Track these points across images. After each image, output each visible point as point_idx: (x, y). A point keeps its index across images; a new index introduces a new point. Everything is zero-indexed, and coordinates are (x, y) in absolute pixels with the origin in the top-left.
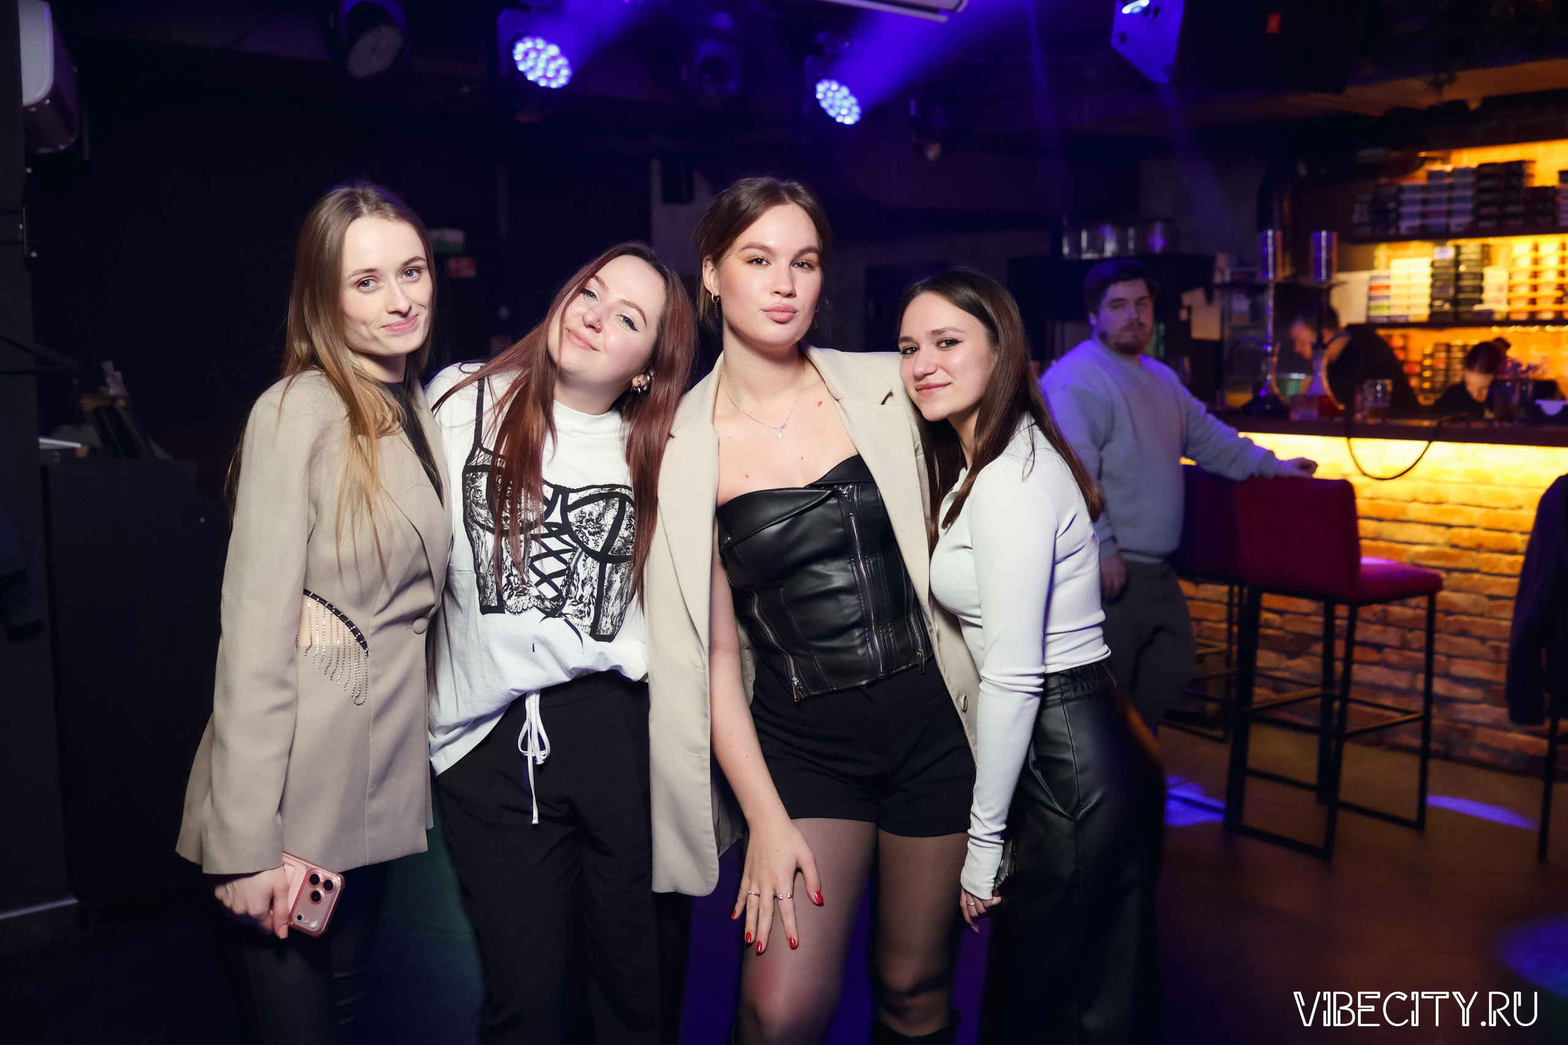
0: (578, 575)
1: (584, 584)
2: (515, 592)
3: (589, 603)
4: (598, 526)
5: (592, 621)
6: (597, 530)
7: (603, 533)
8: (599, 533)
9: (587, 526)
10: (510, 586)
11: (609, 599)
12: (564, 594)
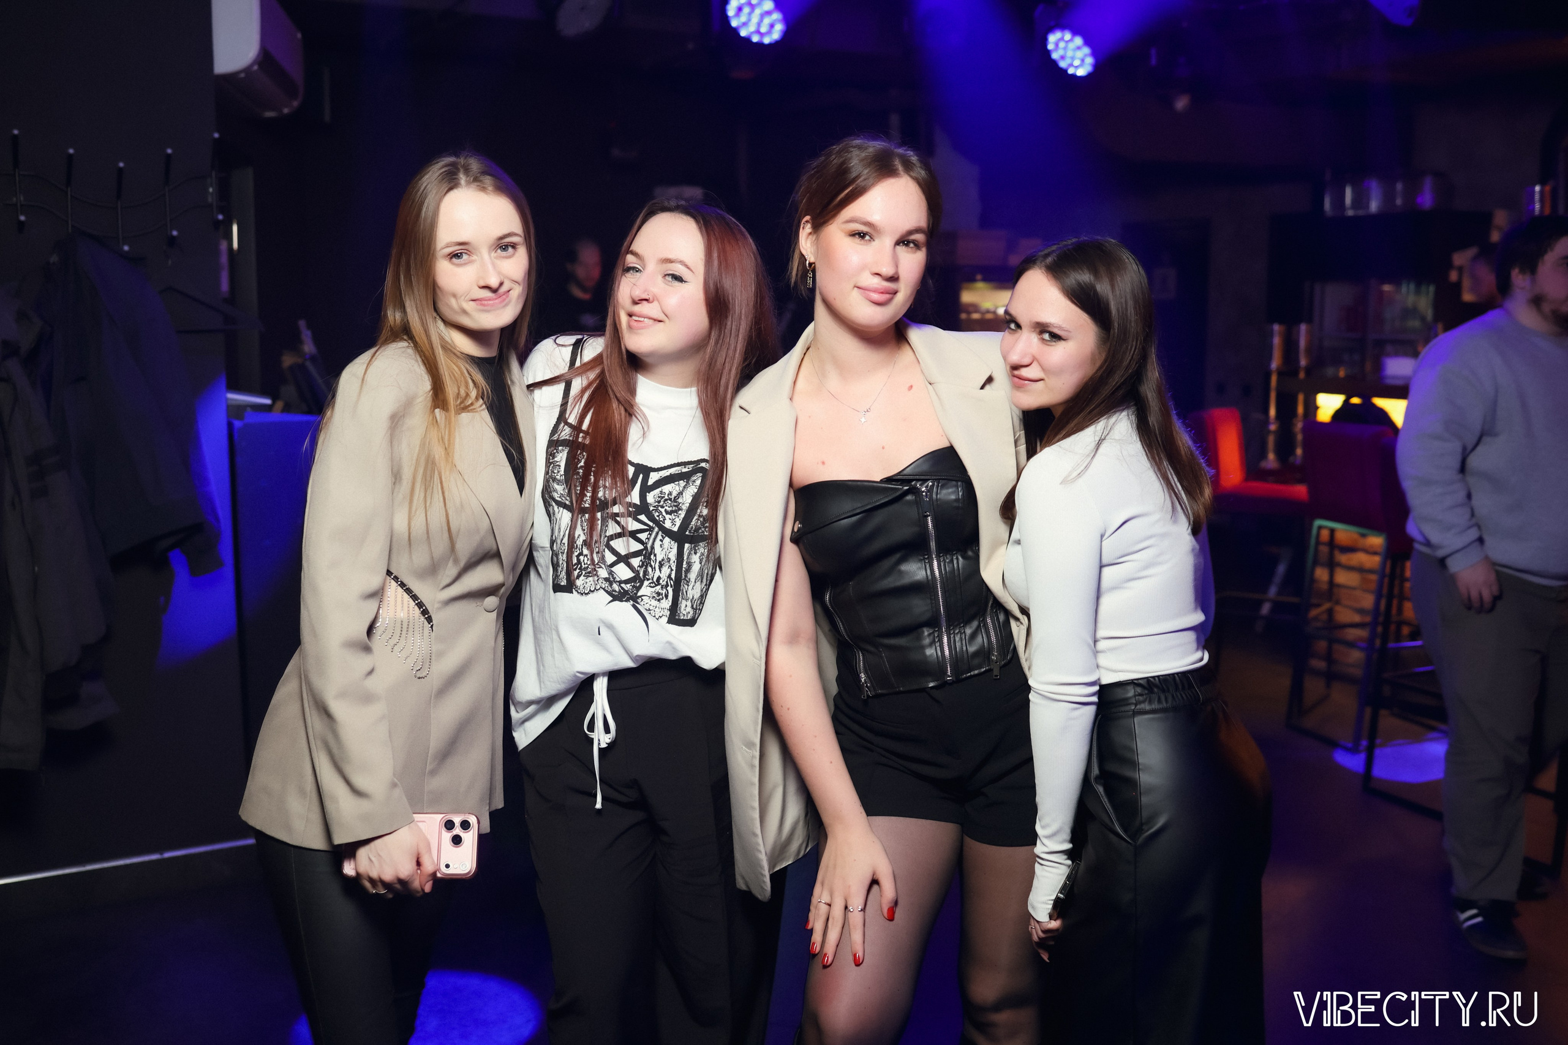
0: (655, 555)
1: (661, 565)
2: (584, 572)
3: (667, 586)
4: (675, 504)
5: (670, 604)
6: (674, 508)
7: (680, 512)
8: (676, 511)
9: (665, 505)
10: (579, 566)
11: (688, 582)
12: (641, 575)
